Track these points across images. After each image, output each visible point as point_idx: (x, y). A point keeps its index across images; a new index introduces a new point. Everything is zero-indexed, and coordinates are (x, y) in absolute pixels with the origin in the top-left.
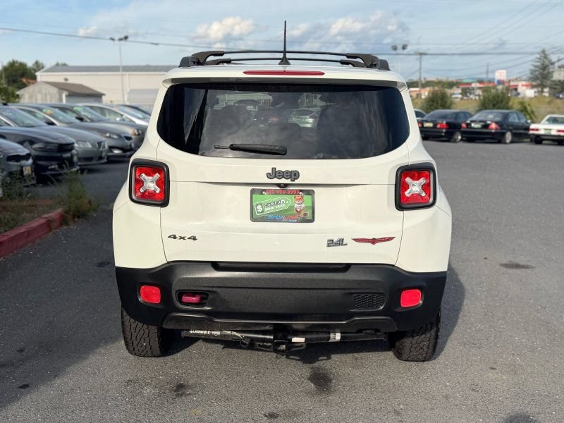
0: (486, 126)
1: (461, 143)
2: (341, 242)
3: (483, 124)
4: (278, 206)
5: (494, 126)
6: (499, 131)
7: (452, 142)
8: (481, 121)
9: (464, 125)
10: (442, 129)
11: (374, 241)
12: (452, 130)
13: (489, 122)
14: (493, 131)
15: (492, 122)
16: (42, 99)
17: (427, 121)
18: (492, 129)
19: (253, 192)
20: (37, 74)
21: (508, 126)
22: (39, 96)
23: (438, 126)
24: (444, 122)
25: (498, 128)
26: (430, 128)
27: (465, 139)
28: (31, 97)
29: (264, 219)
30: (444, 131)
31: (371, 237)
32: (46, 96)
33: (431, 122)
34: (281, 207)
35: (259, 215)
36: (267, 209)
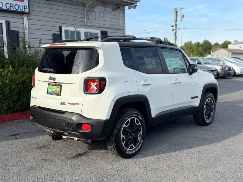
2: (64, 104)
4: (53, 90)
11: (73, 104)
16: (221, 56)
19: (49, 84)
20: (229, 46)
22: (220, 55)
28: (217, 55)
29: (50, 94)
31: (72, 103)
32: (223, 54)
34: (54, 90)
35: (49, 92)
36: (51, 90)
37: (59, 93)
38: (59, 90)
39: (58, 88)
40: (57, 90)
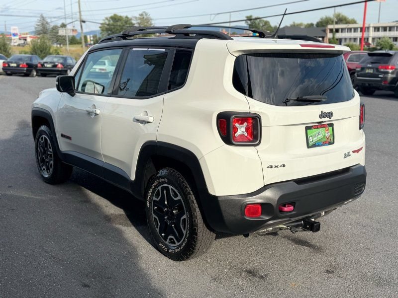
0: (55, 66)
1: (37, 77)
3: (53, 64)
5: (60, 65)
6: (63, 69)
7: (31, 77)
8: (51, 63)
9: (39, 65)
10: (24, 68)
12: (31, 69)
13: (57, 63)
14: (60, 69)
15: (59, 63)
17: (12, 63)
18: (59, 68)
19: (307, 128)
21: (67, 66)
23: (21, 66)
24: (25, 63)
25: (63, 67)
26: (15, 67)
27: (40, 74)
29: (314, 146)
30: (25, 69)
33: (15, 63)
34: (320, 136)
35: (311, 144)
36: (314, 139)
37: (330, 139)
38: (329, 134)
39: (327, 130)
40: (326, 134)
